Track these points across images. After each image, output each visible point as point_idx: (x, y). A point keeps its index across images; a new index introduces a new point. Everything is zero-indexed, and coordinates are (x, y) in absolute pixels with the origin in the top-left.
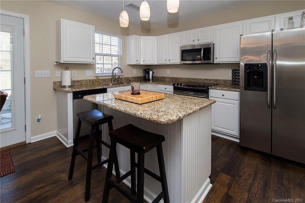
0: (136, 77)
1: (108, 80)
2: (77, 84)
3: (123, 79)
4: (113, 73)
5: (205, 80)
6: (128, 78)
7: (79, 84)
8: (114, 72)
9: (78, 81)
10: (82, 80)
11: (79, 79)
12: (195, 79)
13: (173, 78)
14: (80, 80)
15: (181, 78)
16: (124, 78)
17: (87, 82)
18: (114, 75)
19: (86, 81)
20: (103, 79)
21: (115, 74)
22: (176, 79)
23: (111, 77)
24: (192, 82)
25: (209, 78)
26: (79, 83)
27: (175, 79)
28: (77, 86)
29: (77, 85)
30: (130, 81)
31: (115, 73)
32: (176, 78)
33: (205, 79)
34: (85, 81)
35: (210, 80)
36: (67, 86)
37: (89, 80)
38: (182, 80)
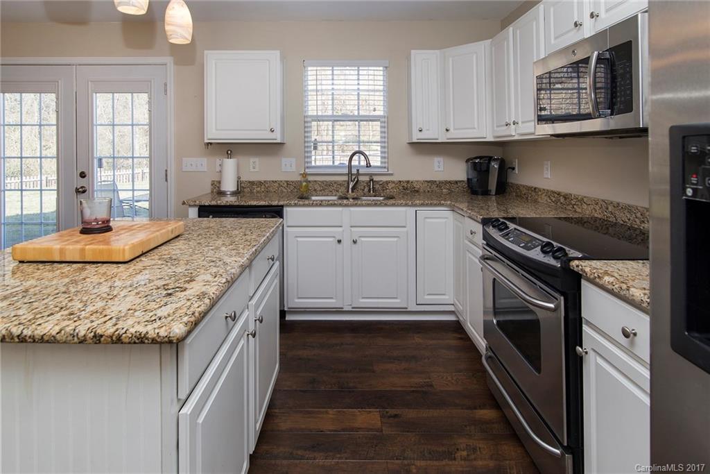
0: (440, 182)
1: (340, 185)
2: (257, 189)
3: (390, 186)
4: (350, 167)
6: (408, 182)
7: (263, 190)
8: (353, 164)
9: (260, 183)
10: (270, 181)
11: (262, 179)
14: (265, 182)
16: (393, 182)
17: (280, 186)
18: (354, 171)
19: (279, 183)
20: (322, 182)
21: (358, 170)
23: (346, 178)
26: (263, 186)
28: (259, 195)
29: (258, 192)
30: (417, 191)
31: (355, 166)
34: (276, 185)
36: (228, 193)
37: (287, 182)
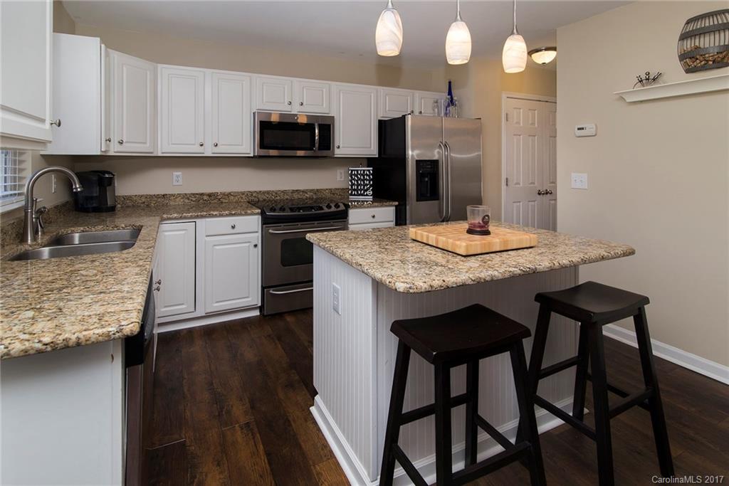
5: (292, 193)
12: (268, 192)
13: (202, 194)
15: (230, 193)
22: (213, 198)
24: (261, 199)
25: (301, 188)
27: (205, 198)
32: (210, 195)
33: (294, 191)
35: (303, 191)
38: (232, 198)
